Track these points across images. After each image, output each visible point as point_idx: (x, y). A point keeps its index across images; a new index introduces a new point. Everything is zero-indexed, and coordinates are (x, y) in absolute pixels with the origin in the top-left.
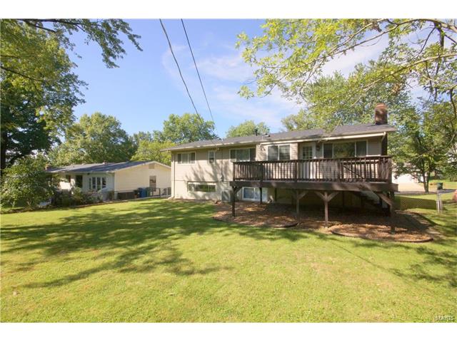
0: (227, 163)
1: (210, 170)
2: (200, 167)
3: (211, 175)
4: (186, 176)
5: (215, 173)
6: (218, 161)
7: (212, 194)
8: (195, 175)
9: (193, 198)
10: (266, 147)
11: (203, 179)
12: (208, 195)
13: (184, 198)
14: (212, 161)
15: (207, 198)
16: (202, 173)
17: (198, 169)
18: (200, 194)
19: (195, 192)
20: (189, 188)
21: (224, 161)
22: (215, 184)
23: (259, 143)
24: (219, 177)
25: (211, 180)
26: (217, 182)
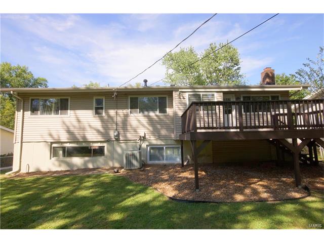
0: (126, 116)
1: (97, 123)
2: (79, 121)
3: (98, 131)
4: (51, 135)
5: (106, 128)
6: (112, 112)
7: (101, 159)
8: (69, 132)
9: (63, 168)
10: (186, 95)
11: (84, 137)
12: (93, 162)
13: (44, 169)
14: (100, 111)
15: (90, 166)
16: (84, 129)
17: (76, 124)
18: (77, 161)
19: (68, 159)
20: (54, 152)
21: (121, 112)
22: (105, 145)
23: (177, 89)
24: (112, 134)
25: (100, 138)
26: (108, 141)
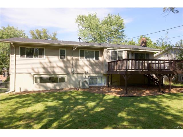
0: (77, 60)
1: (61, 64)
2: (50, 62)
3: (62, 68)
4: (33, 70)
5: (66, 67)
6: (69, 58)
7: (63, 84)
8: (44, 68)
9: (41, 89)
10: (110, 51)
11: (54, 72)
12: (60, 86)
13: (29, 90)
14: (63, 57)
15: (58, 88)
16: (53, 67)
17: (48, 64)
18: (50, 85)
19: (44, 84)
20: (35, 80)
21: (75, 58)
22: (66, 76)
23: (106, 48)
24: (70, 70)
25: (63, 72)
26: (68, 74)
